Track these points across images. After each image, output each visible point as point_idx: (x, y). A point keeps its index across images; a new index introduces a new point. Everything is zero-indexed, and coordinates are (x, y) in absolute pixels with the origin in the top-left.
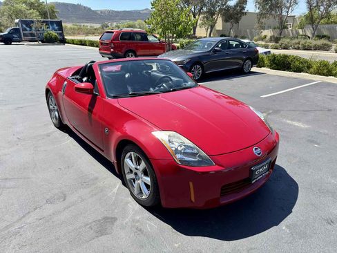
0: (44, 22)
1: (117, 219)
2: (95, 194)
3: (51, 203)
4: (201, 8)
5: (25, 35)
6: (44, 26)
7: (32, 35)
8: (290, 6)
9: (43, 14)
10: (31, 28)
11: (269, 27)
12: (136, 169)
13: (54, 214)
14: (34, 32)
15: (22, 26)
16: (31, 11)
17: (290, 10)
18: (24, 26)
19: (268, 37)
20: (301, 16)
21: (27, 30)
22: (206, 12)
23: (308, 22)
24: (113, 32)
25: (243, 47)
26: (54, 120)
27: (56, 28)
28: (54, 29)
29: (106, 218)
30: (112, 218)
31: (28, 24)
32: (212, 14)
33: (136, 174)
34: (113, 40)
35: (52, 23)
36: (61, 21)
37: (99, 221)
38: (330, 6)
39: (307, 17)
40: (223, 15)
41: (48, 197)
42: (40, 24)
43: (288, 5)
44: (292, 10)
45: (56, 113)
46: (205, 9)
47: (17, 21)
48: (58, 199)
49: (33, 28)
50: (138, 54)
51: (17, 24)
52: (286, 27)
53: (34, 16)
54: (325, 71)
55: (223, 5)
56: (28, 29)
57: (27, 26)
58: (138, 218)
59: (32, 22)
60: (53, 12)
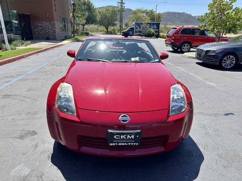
5: (136, 32)
7: (140, 32)
18: (137, 26)
21: (137, 29)
24: (176, 28)
28: (154, 28)
34: (175, 33)
35: (154, 24)
36: (160, 23)
42: (146, 25)
48: (32, 114)
49: (142, 28)
50: (193, 45)
51: (133, 25)
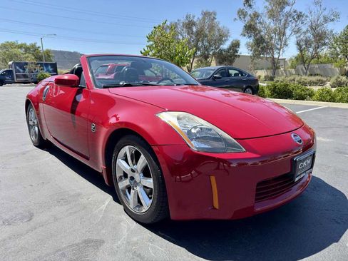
0: (38, 64)
1: (103, 242)
2: (75, 212)
3: (9, 224)
4: (196, 52)
5: (17, 76)
6: (38, 68)
7: (25, 76)
8: (281, 48)
9: (39, 58)
10: (24, 69)
11: (262, 69)
12: (133, 171)
13: (10, 238)
14: (27, 74)
15: (15, 68)
16: (26, 55)
17: (281, 52)
18: (18, 68)
19: (262, 78)
20: (291, 59)
21: (20, 72)
22: (201, 56)
23: (299, 62)
24: (107, 66)
25: (242, 75)
26: (34, 138)
27: (51, 69)
28: (48, 71)
29: (87, 242)
30: (96, 241)
31: (22, 66)
32: (206, 57)
33: (132, 178)
35: (46, 65)
36: (56, 64)
37: (77, 245)
38: (318, 48)
39: (297, 59)
40: (216, 58)
41: (7, 217)
42: (34, 66)
43: (279, 47)
44: (283, 52)
45: (36, 128)
46: (199, 53)
47: (10, 63)
48: (21, 219)
49: (27, 70)
51: (10, 66)
52: (278, 68)
53: (30, 59)
54: (328, 98)
55: (216, 49)
56: (21, 70)
57: (21, 68)
58: (135, 239)
59: (26, 64)
60: (49, 56)
